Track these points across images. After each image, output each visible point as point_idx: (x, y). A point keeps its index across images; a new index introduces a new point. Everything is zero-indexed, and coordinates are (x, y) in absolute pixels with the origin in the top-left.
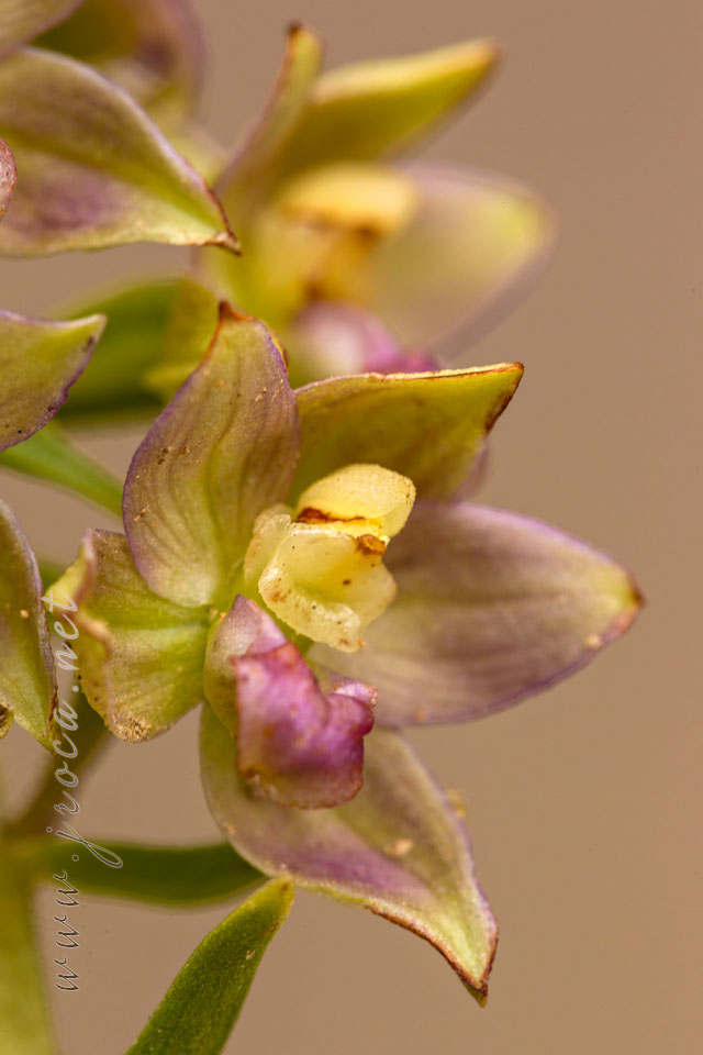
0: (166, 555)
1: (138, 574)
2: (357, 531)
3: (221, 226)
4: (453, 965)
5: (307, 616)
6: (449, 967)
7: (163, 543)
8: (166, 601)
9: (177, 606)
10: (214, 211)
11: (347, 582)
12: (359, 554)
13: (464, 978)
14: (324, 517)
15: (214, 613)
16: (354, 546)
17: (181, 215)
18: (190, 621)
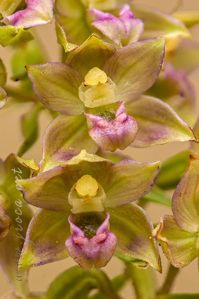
0: (185, 220)
1: (178, 225)
3: (193, 136)
8: (186, 232)
10: (191, 133)
15: (198, 234)
17: (183, 134)
18: (193, 236)
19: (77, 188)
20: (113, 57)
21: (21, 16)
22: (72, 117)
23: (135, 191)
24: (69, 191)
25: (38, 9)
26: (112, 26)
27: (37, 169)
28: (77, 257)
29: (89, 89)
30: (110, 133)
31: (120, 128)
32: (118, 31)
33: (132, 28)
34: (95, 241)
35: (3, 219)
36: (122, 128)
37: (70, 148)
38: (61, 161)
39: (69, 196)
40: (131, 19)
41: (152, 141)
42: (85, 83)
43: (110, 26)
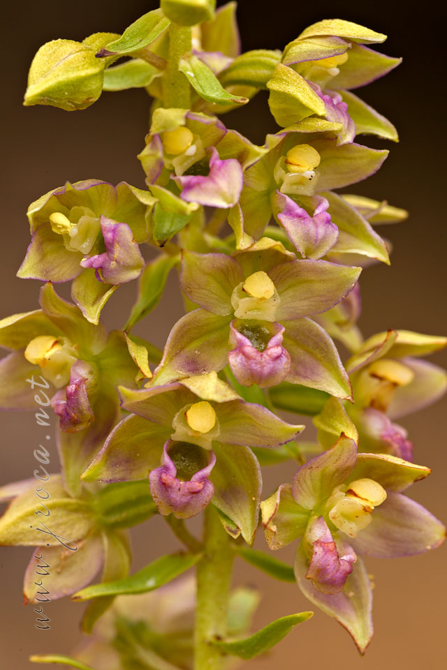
0: (303, 492)
1: (293, 496)
2: (364, 503)
3: (350, 394)
4: (356, 644)
5: (341, 524)
6: (354, 645)
7: (303, 489)
8: (299, 505)
9: (302, 508)
10: (349, 389)
11: (357, 517)
12: (363, 511)
13: (359, 649)
14: (356, 495)
15: (313, 513)
16: (362, 508)
17: (339, 386)
18: (305, 513)
19: (189, 413)
20: (289, 264)
21: (198, 184)
22: (212, 316)
23: (257, 438)
24: (178, 411)
25: (222, 183)
26: (302, 228)
27: (149, 375)
28: (158, 496)
29: (247, 299)
30: (255, 368)
31: (268, 366)
32: (307, 237)
33: (325, 237)
34: (188, 489)
35: (85, 412)
36: (272, 366)
37: (196, 352)
38: (181, 372)
39: (175, 419)
40: (327, 225)
41: (297, 377)
42: (246, 287)
43: (300, 228)
